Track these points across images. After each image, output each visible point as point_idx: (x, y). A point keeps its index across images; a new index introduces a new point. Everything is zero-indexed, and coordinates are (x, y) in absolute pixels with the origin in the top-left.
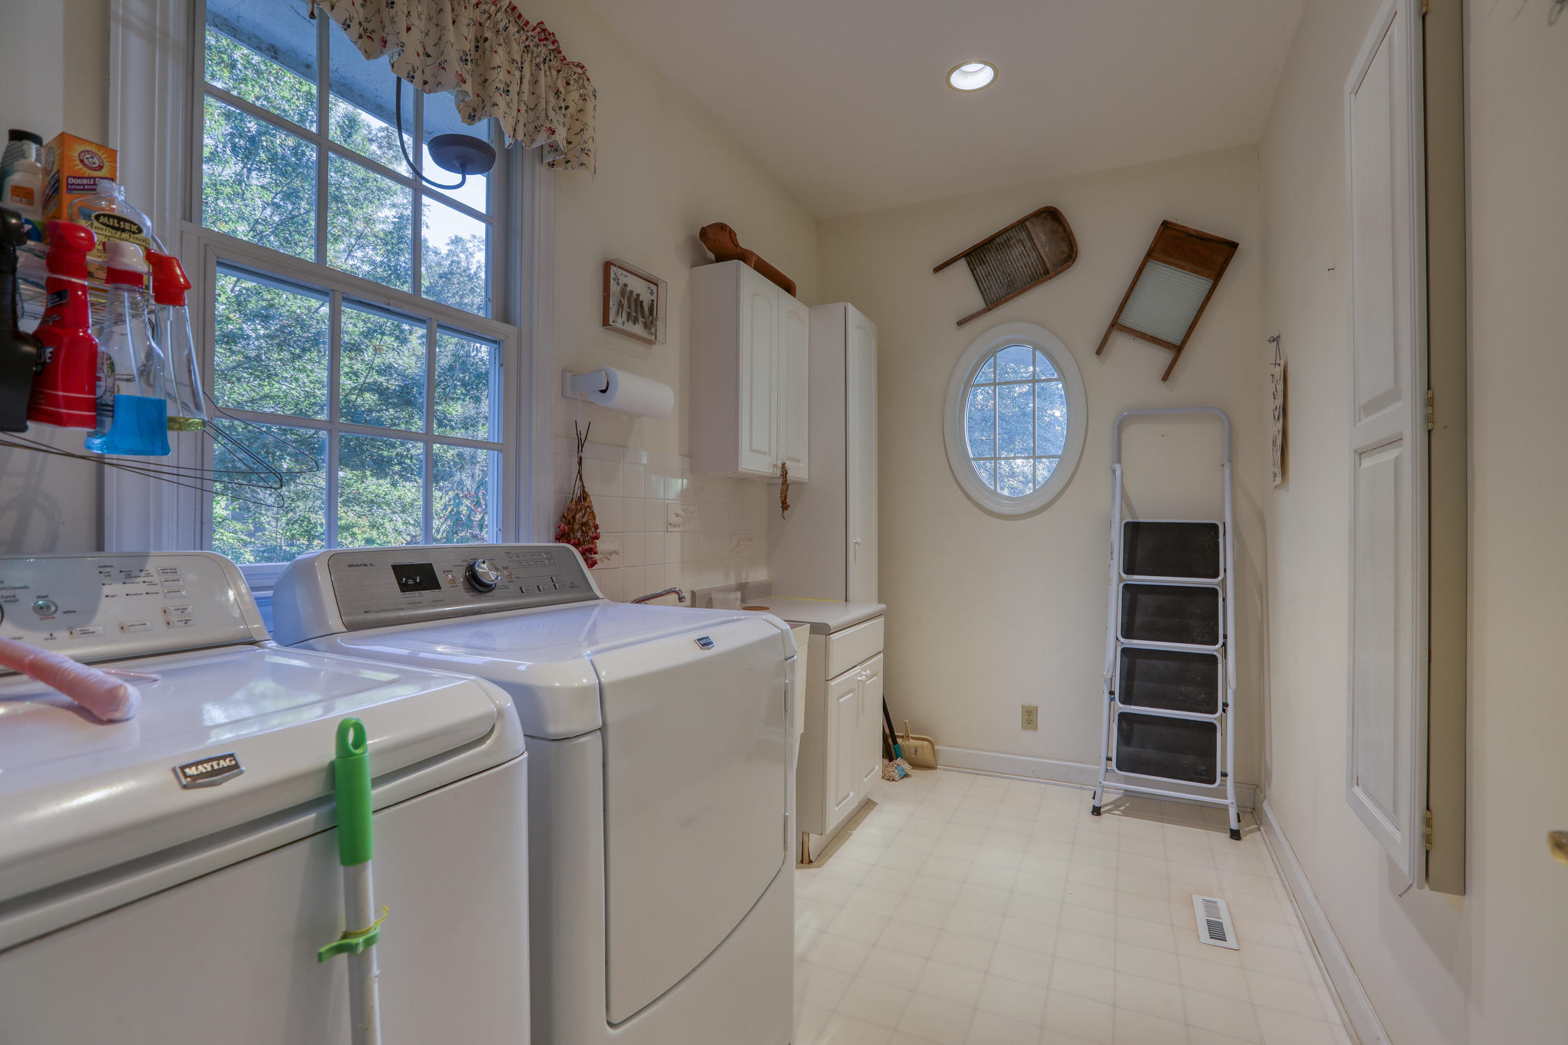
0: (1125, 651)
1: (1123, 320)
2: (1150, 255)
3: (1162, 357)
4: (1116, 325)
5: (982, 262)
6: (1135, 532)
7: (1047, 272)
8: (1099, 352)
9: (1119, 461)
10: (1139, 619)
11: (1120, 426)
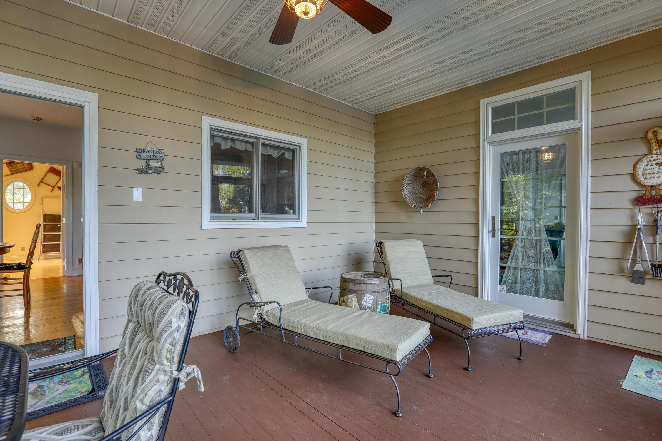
0: (43, 235)
1: (43, 181)
2: (48, 171)
3: (52, 188)
4: (41, 181)
5: (10, 165)
6: (45, 216)
7: (26, 170)
8: (38, 186)
9: (42, 204)
10: (46, 229)
11: (42, 199)
